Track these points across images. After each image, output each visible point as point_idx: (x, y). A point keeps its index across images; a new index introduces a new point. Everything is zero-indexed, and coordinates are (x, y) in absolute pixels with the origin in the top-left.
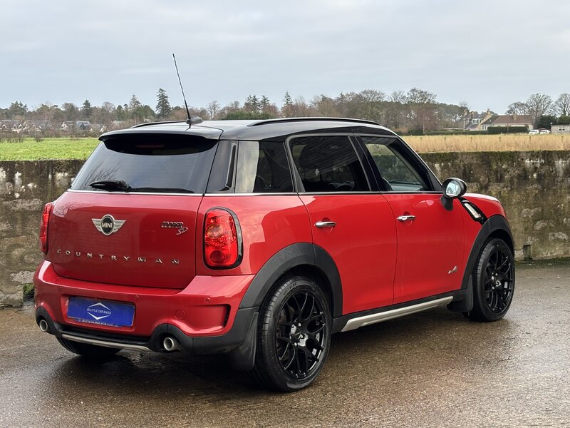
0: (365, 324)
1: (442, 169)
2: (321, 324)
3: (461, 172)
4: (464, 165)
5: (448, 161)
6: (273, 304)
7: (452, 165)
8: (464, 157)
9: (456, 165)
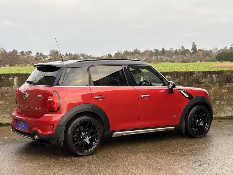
0: (124, 134)
1: (217, 77)
2: (97, 133)
3: (225, 79)
4: (227, 76)
5: (220, 74)
6: (72, 125)
7: (221, 76)
8: (227, 72)
9: (223, 76)
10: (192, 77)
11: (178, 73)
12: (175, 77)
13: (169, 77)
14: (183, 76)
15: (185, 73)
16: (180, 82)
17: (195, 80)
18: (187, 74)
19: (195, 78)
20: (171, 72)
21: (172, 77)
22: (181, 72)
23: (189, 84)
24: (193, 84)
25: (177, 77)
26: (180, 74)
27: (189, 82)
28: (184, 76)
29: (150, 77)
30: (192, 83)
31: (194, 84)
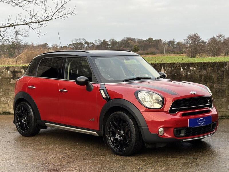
10: (223, 68)
11: (205, 63)
12: (201, 69)
13: (195, 69)
14: (211, 67)
15: (215, 63)
16: (207, 75)
17: (227, 72)
18: (216, 65)
19: (227, 69)
20: (197, 63)
21: (197, 69)
22: (209, 63)
23: (218, 77)
24: (224, 77)
25: (204, 68)
26: (208, 65)
27: (219, 74)
28: (213, 68)
29: (172, 68)
30: (224, 75)
31: (226, 77)
